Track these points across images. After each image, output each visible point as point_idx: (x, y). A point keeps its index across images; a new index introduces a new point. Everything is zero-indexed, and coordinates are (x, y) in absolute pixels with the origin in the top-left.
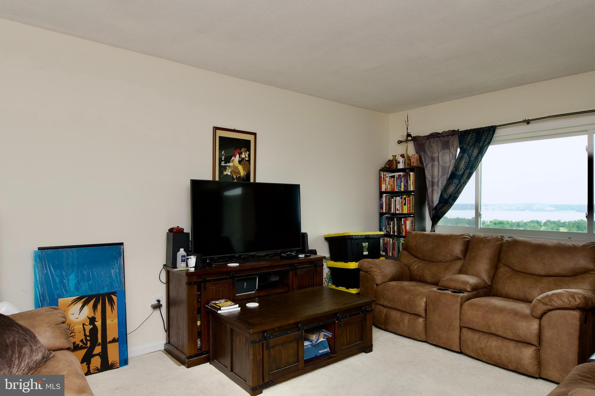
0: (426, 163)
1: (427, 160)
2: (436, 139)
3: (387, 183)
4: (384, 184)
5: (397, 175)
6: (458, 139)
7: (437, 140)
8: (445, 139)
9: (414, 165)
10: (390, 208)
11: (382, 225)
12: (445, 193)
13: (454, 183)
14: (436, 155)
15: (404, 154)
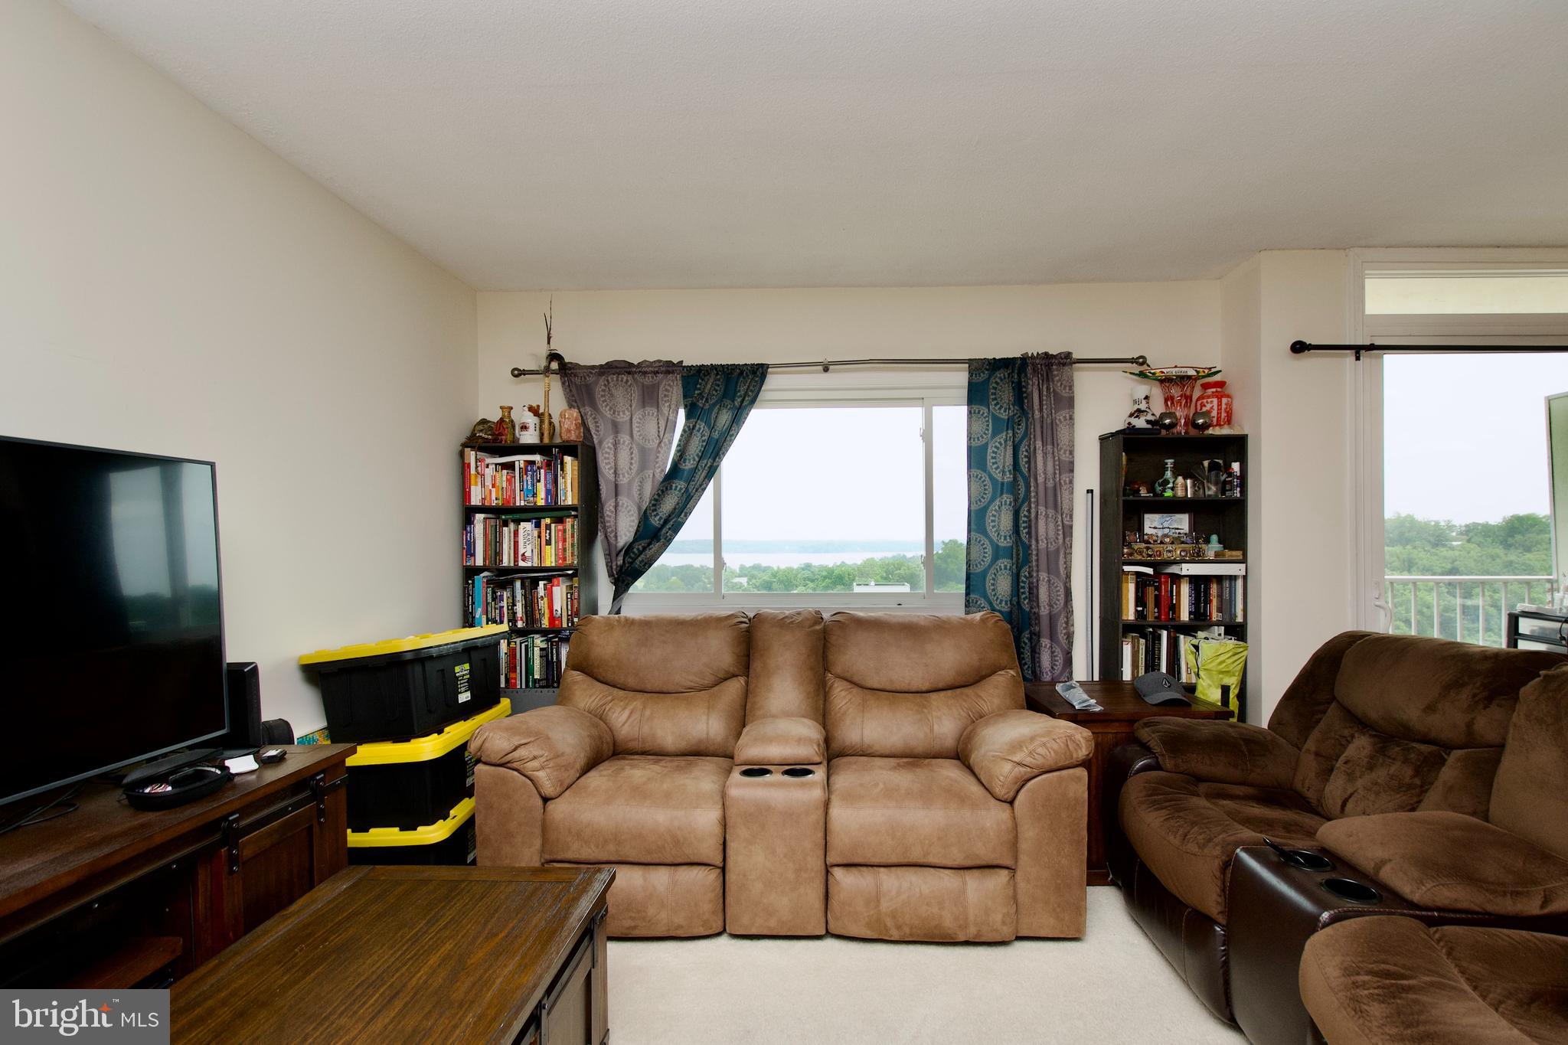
0: (599, 435)
1: (602, 427)
2: (625, 378)
3: (489, 483)
4: (476, 485)
5: (522, 462)
6: (680, 383)
7: (627, 381)
8: (648, 380)
9: (572, 439)
10: (498, 554)
11: (473, 603)
12: (655, 513)
13: (675, 489)
14: (623, 418)
15: (538, 406)
